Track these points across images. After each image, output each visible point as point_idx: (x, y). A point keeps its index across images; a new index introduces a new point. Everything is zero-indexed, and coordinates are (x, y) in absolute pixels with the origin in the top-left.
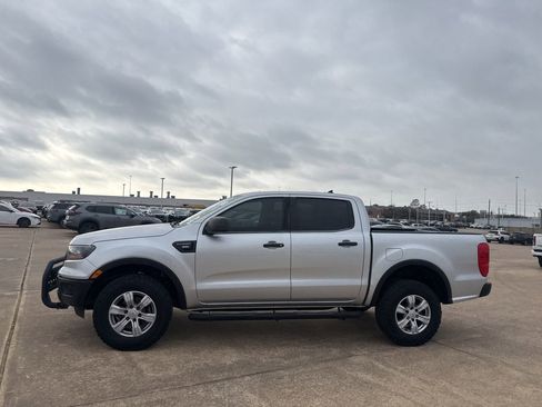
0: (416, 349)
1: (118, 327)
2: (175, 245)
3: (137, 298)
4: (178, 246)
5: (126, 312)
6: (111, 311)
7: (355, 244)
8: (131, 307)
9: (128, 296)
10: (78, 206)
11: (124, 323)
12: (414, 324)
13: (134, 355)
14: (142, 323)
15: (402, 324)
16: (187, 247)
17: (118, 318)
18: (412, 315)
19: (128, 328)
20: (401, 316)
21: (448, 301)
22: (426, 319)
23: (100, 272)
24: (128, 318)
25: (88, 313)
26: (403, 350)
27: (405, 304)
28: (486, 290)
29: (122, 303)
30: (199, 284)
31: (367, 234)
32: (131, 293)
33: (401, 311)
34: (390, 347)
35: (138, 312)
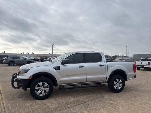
0: (119, 93)
1: (38, 93)
2: (54, 68)
3: (43, 84)
4: (55, 68)
5: (40, 88)
6: (36, 89)
7: (103, 66)
8: (41, 87)
9: (41, 84)
10: (8, 57)
11: (40, 92)
12: (118, 87)
13: (43, 101)
14: (45, 91)
15: (115, 87)
16: (57, 68)
17: (38, 90)
18: (118, 84)
19: (41, 93)
20: (115, 85)
21: (126, 80)
22: (121, 85)
23: (32, 77)
24: (41, 90)
25: (28, 89)
26: (116, 94)
27: (116, 81)
28: (135, 76)
29: (39, 86)
30: (61, 79)
31: (106, 63)
32: (41, 83)
33: (115, 83)
34: (112, 93)
35: (44, 88)
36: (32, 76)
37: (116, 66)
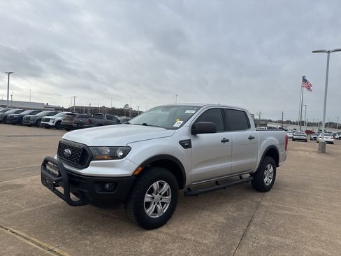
1: (149, 212)
2: (180, 142)
4: (182, 143)
5: (153, 198)
6: (145, 200)
7: (254, 138)
8: (157, 194)
9: (156, 185)
11: (152, 207)
15: (265, 180)
16: (187, 144)
20: (265, 176)
21: (278, 166)
22: (271, 177)
23: (141, 169)
24: (154, 203)
27: (267, 169)
32: (157, 182)
33: (265, 173)
35: (161, 196)
36: (141, 166)
37: (269, 139)
